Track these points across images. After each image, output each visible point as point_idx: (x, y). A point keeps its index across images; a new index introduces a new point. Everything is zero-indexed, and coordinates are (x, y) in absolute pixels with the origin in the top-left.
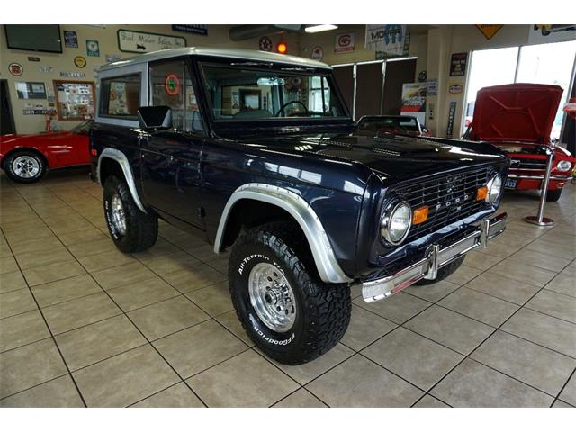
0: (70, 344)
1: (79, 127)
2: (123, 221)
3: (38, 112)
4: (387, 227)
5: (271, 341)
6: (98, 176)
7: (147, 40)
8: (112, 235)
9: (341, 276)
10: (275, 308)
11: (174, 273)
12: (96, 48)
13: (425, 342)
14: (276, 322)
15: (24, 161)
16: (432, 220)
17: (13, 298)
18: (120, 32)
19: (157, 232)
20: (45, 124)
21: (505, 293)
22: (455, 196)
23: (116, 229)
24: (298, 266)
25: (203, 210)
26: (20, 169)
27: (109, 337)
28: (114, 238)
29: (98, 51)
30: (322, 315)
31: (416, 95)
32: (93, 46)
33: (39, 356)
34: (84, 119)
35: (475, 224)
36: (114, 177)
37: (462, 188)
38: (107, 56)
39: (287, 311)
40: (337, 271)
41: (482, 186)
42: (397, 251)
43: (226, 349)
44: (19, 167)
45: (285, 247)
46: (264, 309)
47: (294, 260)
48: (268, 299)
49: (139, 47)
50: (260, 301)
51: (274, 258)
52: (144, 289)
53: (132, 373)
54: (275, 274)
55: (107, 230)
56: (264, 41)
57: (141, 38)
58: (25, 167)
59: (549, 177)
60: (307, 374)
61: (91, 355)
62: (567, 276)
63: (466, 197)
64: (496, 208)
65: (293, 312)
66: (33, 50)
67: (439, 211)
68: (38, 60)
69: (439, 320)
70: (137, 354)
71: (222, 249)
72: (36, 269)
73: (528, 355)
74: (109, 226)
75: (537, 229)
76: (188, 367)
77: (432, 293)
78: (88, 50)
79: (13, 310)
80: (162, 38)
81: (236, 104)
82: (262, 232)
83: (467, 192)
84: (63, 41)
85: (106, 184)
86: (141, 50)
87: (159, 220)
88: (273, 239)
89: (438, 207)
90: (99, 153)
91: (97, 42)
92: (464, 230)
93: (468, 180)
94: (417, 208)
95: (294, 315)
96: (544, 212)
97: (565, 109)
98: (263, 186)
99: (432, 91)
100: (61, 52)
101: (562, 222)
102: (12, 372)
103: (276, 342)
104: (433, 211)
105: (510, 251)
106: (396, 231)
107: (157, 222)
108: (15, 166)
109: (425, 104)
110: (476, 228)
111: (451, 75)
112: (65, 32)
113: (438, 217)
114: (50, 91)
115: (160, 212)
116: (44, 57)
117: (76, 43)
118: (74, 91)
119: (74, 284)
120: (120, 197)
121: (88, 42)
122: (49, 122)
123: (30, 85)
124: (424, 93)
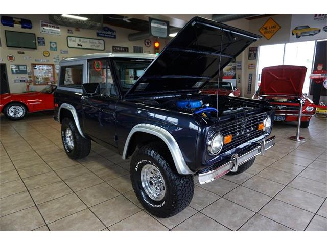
0: (45, 209)
1: (45, 89)
2: (72, 142)
3: (22, 81)
4: (210, 146)
5: (153, 206)
6: (59, 118)
7: (83, 42)
8: (66, 150)
9: (188, 171)
10: (155, 189)
11: (100, 170)
12: (55, 46)
13: (234, 205)
14: (155, 195)
15: (15, 109)
16: (234, 141)
17: (13, 185)
18: (69, 38)
19: (91, 147)
20: (26, 87)
21: (277, 178)
22: (246, 128)
23: (68, 147)
24: (165, 165)
25: (116, 137)
26: (13, 113)
27: (67, 205)
28: (67, 152)
29: (56, 48)
30: (179, 190)
31: (230, 69)
32: (53, 45)
33: (29, 216)
34: (48, 84)
35: (258, 143)
36: (67, 119)
37: (250, 124)
38: (61, 50)
39: (161, 189)
40: (186, 169)
41: (261, 123)
42: (216, 157)
43: (129, 211)
44: (12, 111)
45: (159, 156)
46: (149, 189)
47: (163, 162)
48: (151, 183)
49: (79, 45)
50: (147, 184)
51: (154, 161)
52: (84, 179)
53: (79, 224)
54: (154, 170)
55: (63, 147)
56: (147, 41)
57: (80, 41)
58: (16, 111)
59: (301, 115)
60: (172, 223)
61: (58, 215)
62: (311, 168)
63: (252, 129)
64: (269, 134)
65: (164, 190)
66: (21, 48)
67: (238, 137)
68: (23, 53)
69: (242, 194)
70: (82, 214)
71: (127, 157)
72: (25, 169)
73: (288, 212)
74: (64, 145)
75: (296, 143)
76: (109, 220)
77: (239, 179)
78: (51, 47)
79: (13, 191)
80: (91, 40)
81: (132, 76)
82: (147, 149)
83: (253, 126)
84: (37, 42)
85: (63, 122)
86: (80, 47)
87: (92, 141)
88: (153, 152)
89: (237, 134)
90: (59, 106)
91: (56, 43)
92: (252, 145)
93: (253, 120)
94: (226, 136)
95: (164, 191)
96: (300, 134)
97: (310, 77)
98: (148, 125)
99: (239, 67)
100: (36, 49)
101: (310, 139)
102: (16, 225)
103: (156, 206)
104: (234, 137)
105: (281, 156)
106: (216, 148)
107: (91, 142)
108: (10, 112)
109: (235, 74)
110: (259, 145)
111: (249, 59)
112: (38, 38)
113: (237, 140)
114: (29, 69)
115: (92, 137)
116: (26, 51)
117: (44, 43)
118: (43, 70)
119: (46, 177)
120: (71, 129)
121: (50, 43)
122: (28, 86)
123: (18, 66)
124: (234, 69)
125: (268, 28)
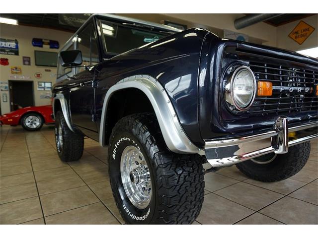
3: (47, 97)
8: (58, 150)
15: (32, 119)
16: (277, 101)
26: (29, 123)
44: (29, 122)
48: (132, 179)
51: (133, 137)
54: (140, 158)
58: (32, 122)
66: (48, 66)
68: (50, 71)
74: (56, 145)
93: (306, 75)
103: (138, 218)
108: (26, 121)
113: (282, 101)
123: (44, 83)
125: (299, 32)
